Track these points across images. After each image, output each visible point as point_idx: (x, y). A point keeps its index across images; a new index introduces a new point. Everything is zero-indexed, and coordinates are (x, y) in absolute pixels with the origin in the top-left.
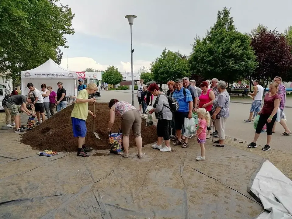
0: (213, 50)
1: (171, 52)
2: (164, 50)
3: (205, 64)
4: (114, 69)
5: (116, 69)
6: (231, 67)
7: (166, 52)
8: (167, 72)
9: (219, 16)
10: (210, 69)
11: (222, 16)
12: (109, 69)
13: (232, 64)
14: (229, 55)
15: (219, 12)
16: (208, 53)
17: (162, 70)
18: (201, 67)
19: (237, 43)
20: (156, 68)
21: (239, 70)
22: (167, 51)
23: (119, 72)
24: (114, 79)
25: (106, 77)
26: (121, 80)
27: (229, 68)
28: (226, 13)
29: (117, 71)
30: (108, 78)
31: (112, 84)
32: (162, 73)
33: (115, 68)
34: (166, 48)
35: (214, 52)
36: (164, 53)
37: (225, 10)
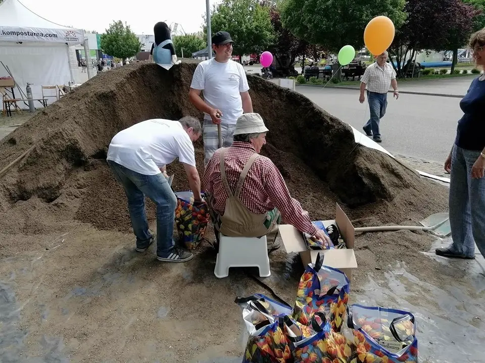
4: (122, 26)
5: (127, 27)
6: (364, 22)
10: (326, 25)
12: (112, 27)
18: (310, 21)
23: (133, 34)
24: (124, 47)
25: (108, 44)
26: (137, 48)
29: (128, 31)
30: (113, 46)
31: (120, 58)
33: (125, 26)
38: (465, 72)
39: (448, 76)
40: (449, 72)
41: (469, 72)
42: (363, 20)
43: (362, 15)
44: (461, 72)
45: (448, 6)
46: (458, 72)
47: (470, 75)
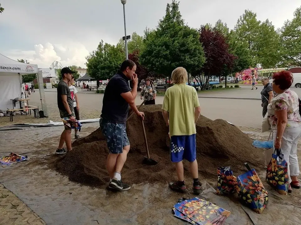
0: (169, 44)
1: (110, 46)
2: (100, 43)
3: (161, 59)
7: (102, 44)
8: (109, 67)
9: (168, 10)
11: (171, 9)
13: (188, 59)
14: (185, 50)
15: (168, 5)
16: (164, 47)
17: (102, 65)
19: (191, 38)
20: (94, 62)
21: (193, 65)
22: (104, 44)
27: (184, 63)
28: (175, 7)
32: (103, 68)
34: (102, 40)
35: (169, 45)
36: (100, 46)
37: (174, 4)
38: (232, 87)
39: (224, 89)
40: (224, 87)
41: (234, 87)
42: (186, 61)
43: (185, 58)
44: (230, 87)
45: (224, 55)
46: (228, 87)
47: (234, 88)
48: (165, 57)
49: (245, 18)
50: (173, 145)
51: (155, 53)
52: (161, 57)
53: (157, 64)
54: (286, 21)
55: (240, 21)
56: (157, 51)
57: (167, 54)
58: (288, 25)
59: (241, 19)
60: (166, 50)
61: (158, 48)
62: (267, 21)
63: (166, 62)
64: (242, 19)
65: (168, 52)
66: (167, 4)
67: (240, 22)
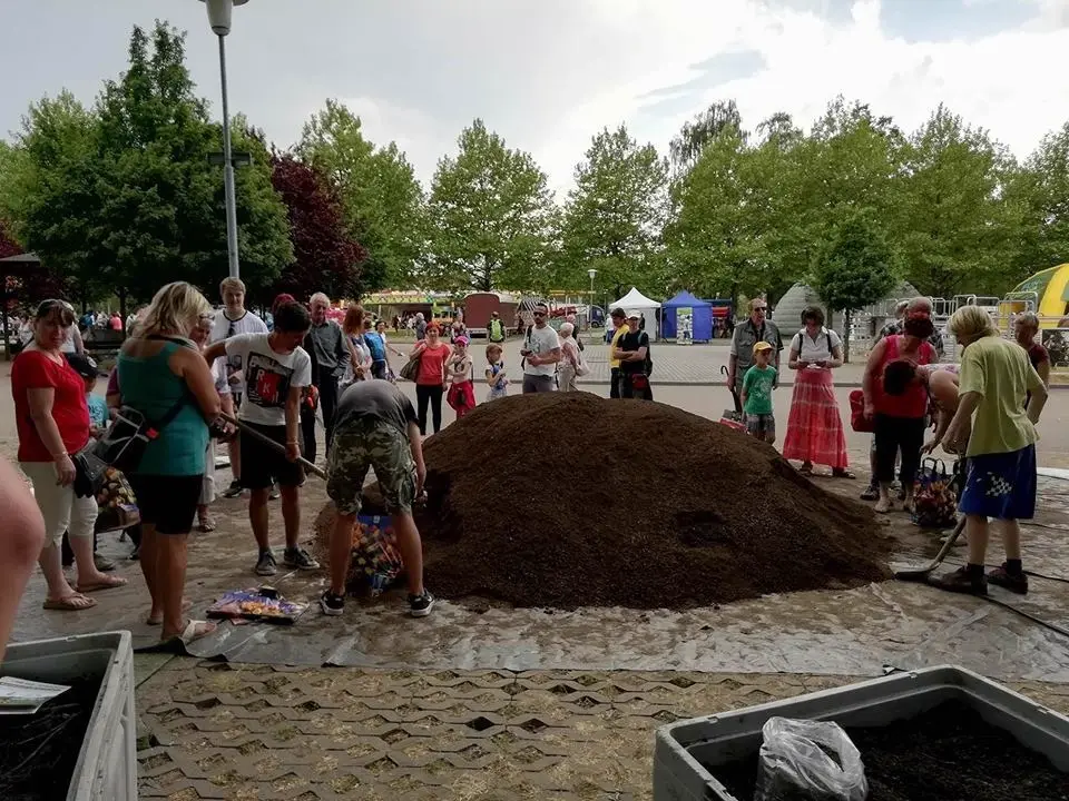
15: (137, 32)
28: (169, 45)
37: (162, 33)
48: (160, 229)
49: (327, 126)
50: (993, 478)
51: (113, 210)
52: (142, 228)
53: (122, 251)
54: (443, 159)
55: (313, 132)
56: (122, 203)
57: (166, 219)
58: (448, 170)
59: (315, 127)
60: (163, 203)
61: (127, 192)
62: (393, 149)
63: (161, 248)
64: (319, 125)
65: (171, 211)
66: (132, 30)
67: (313, 135)
